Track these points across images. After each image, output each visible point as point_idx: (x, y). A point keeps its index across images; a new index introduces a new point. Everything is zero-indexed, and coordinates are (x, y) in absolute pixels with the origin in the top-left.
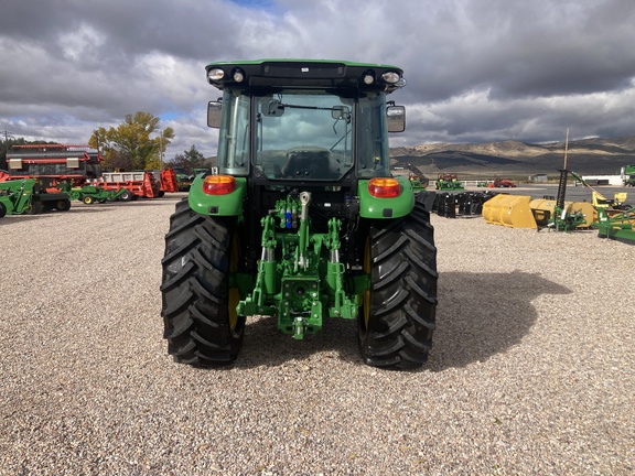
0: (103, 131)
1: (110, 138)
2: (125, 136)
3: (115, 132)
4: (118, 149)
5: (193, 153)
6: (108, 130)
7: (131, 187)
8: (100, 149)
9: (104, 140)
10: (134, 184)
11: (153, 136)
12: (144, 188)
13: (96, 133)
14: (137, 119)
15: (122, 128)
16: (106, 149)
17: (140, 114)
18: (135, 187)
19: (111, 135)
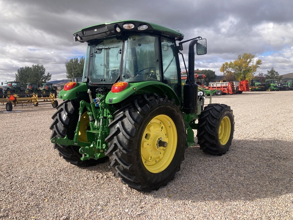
0: (227, 64)
1: (230, 67)
2: (236, 65)
3: (232, 64)
4: (233, 72)
5: (272, 72)
6: (229, 63)
7: (222, 89)
8: (225, 72)
9: (227, 68)
10: (224, 87)
11: (251, 64)
12: (228, 90)
13: (224, 65)
14: (243, 57)
15: (236, 62)
16: (228, 72)
17: (245, 54)
18: (224, 89)
19: (231, 65)
